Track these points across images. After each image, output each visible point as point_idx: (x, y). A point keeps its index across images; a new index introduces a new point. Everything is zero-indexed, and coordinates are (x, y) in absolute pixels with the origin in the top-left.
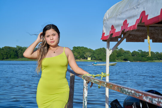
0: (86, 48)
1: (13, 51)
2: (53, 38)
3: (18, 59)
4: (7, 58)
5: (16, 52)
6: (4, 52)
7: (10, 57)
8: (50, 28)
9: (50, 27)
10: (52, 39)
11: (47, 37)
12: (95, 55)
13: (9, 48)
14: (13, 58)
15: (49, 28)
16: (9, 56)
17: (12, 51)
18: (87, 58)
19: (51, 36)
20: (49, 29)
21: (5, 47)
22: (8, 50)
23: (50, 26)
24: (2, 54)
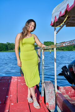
3: (8, 51)
4: (1, 51)
7: (3, 50)
13: (2, 44)
14: (4, 51)
17: (4, 46)
22: (2, 45)
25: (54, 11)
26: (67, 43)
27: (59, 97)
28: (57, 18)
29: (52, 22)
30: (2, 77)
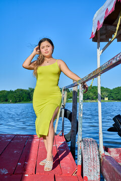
1: (26, 93)
4: (20, 101)
5: (29, 94)
6: (17, 95)
7: (23, 99)
12: (113, 95)
13: (22, 90)
14: (25, 101)
16: (21, 99)
17: (24, 94)
18: (104, 99)
21: (18, 90)
22: (21, 92)
24: (15, 97)
25: (96, 15)
26: (119, 56)
27: (106, 162)
28: (102, 22)
29: (93, 33)
30: (16, 135)
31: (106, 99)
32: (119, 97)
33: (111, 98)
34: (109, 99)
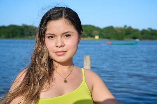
0: (93, 27)
2: (63, 42)
8: (61, 16)
9: (59, 14)
10: (59, 45)
11: (49, 37)
12: (103, 34)
15: (58, 16)
18: (94, 37)
19: (59, 38)
20: (57, 18)
23: (61, 12)
24: (7, 32)
31: (97, 37)
32: (109, 36)
33: (101, 37)
34: (100, 37)
